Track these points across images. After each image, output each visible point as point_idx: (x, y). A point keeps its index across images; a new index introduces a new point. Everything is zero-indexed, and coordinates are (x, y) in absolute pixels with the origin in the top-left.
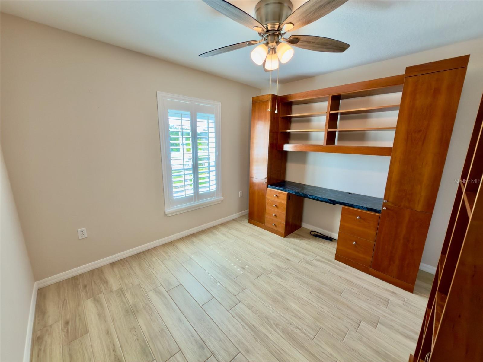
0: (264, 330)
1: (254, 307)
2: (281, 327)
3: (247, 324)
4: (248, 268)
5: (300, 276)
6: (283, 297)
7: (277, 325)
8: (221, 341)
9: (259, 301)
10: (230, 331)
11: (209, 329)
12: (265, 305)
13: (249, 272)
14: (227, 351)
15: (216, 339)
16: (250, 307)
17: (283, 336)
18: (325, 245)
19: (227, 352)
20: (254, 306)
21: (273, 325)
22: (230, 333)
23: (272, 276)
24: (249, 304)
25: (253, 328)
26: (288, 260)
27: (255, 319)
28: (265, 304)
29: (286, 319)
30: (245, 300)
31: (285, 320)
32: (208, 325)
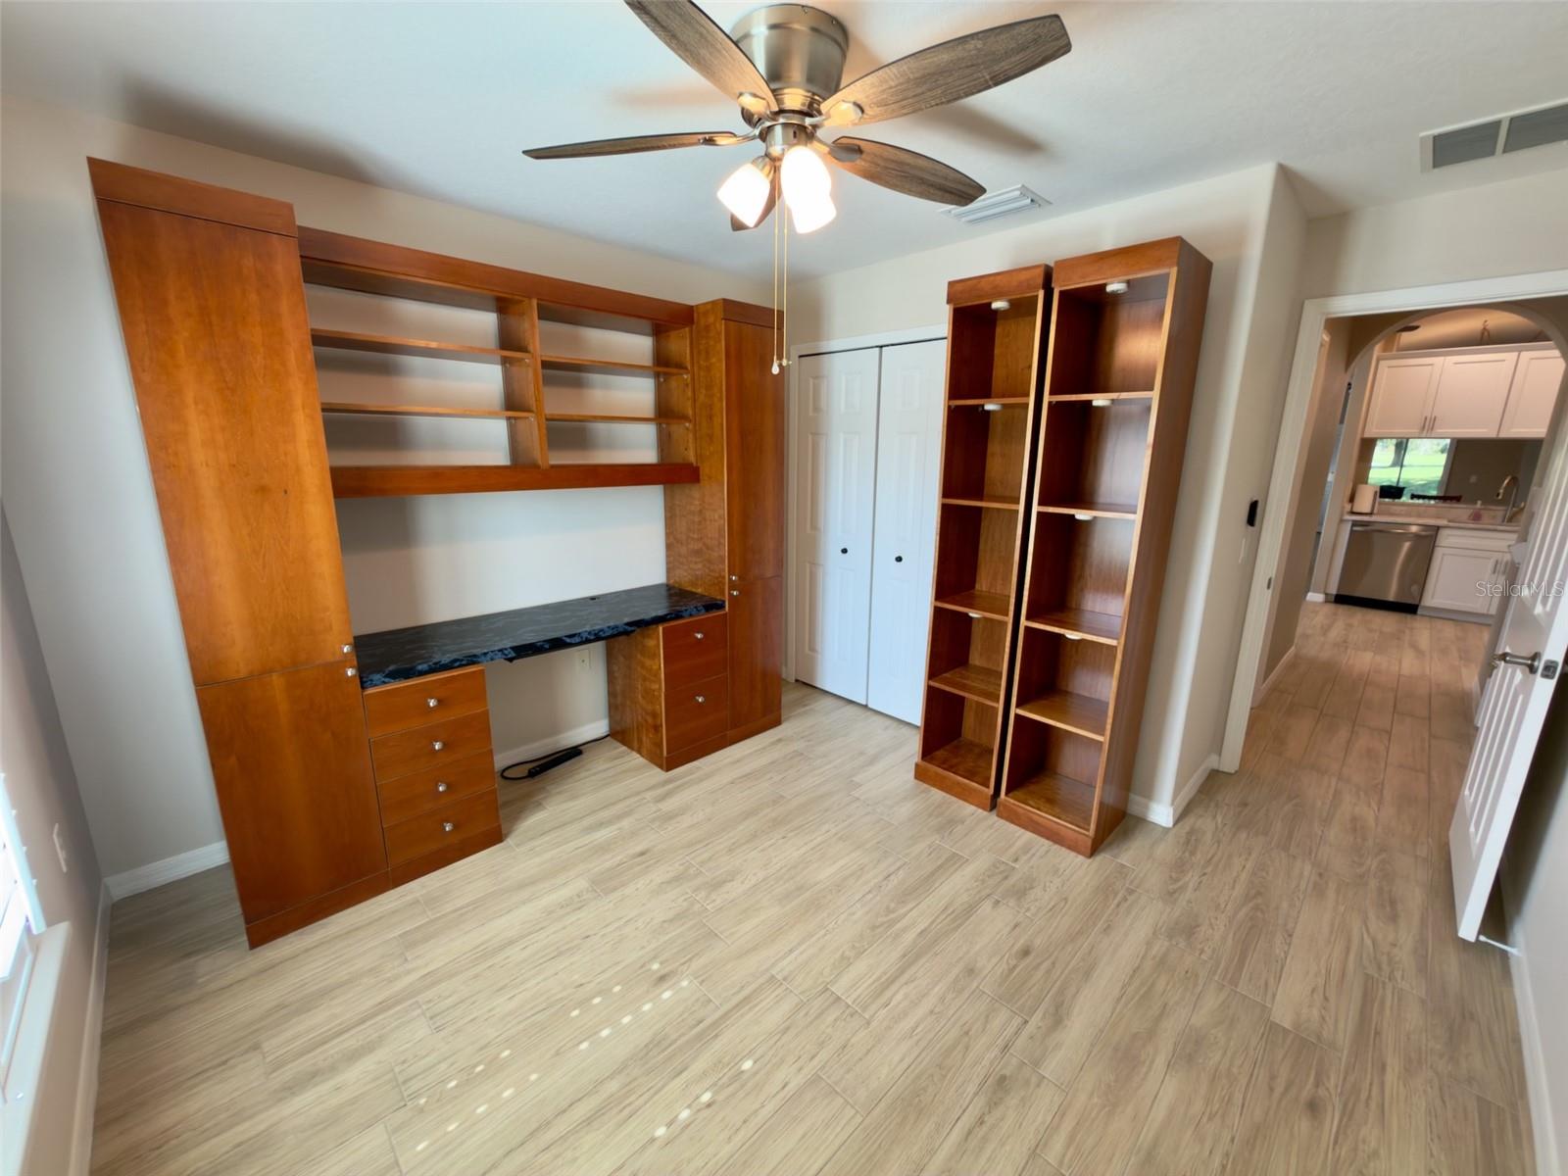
0: (910, 937)
1: (843, 952)
2: (892, 905)
3: (902, 971)
4: (661, 963)
5: (721, 843)
6: (800, 889)
7: (889, 911)
8: (967, 1033)
9: (819, 939)
10: (932, 1012)
11: (944, 1073)
12: (833, 929)
13: (690, 959)
14: (987, 1016)
15: (967, 1048)
16: (844, 962)
17: (911, 906)
18: (594, 771)
19: (990, 1017)
20: (840, 952)
21: (889, 918)
22: (937, 1010)
23: (718, 902)
24: (834, 964)
25: (910, 958)
26: (642, 854)
27: (881, 952)
28: (831, 926)
29: (870, 892)
30: (822, 974)
31: (871, 896)
32: (932, 1076)
